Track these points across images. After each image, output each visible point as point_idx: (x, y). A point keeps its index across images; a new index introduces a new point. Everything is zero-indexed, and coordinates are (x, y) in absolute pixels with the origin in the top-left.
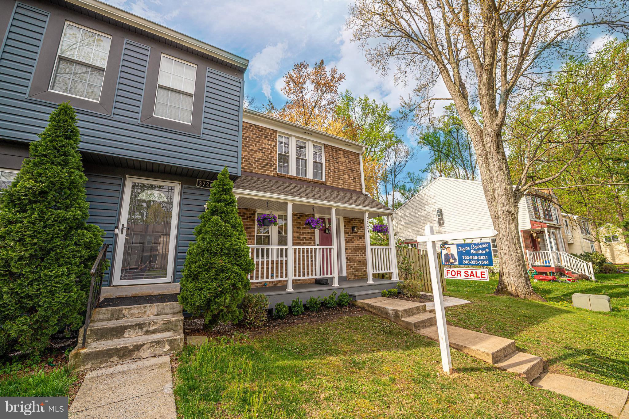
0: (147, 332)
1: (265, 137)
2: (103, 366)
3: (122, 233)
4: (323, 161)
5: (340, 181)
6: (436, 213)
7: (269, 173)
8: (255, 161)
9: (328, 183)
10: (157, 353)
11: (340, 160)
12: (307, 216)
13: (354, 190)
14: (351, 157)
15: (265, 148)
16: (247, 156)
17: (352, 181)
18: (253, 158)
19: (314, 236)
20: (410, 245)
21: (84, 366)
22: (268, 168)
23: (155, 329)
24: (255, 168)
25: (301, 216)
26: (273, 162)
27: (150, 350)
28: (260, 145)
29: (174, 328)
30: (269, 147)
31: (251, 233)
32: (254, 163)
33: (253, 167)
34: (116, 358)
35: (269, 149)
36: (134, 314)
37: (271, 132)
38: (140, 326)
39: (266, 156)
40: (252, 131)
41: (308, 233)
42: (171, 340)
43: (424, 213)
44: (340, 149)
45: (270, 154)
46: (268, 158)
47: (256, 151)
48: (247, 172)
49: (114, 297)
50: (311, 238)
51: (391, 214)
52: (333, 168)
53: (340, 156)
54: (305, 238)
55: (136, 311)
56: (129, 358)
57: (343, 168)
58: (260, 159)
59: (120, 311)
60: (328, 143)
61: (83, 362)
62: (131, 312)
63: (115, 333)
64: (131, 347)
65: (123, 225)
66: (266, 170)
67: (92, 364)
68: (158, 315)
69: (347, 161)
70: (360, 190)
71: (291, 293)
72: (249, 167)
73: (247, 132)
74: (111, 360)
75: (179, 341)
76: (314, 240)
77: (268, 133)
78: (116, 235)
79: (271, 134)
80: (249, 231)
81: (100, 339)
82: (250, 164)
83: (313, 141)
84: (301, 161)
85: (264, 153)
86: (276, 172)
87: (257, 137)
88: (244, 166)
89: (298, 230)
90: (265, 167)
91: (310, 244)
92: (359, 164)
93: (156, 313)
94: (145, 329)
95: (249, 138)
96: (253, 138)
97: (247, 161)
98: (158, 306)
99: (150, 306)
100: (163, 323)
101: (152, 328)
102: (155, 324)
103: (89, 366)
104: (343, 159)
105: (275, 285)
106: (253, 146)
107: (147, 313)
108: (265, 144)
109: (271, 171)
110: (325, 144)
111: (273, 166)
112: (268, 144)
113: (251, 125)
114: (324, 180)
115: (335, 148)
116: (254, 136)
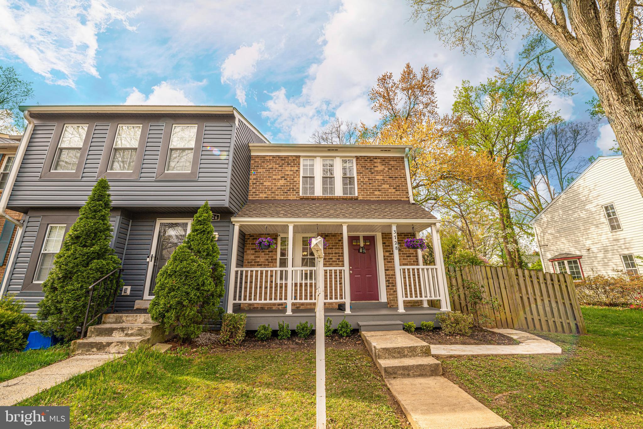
0: (127, 335)
1: (288, 164)
2: (87, 353)
3: (151, 261)
4: (355, 175)
5: (376, 193)
6: (603, 212)
7: (291, 197)
8: (278, 188)
9: (361, 198)
10: (120, 351)
11: (376, 169)
12: (333, 236)
13: (398, 200)
14: (392, 163)
15: (288, 175)
16: (270, 186)
17: (394, 190)
18: (276, 186)
19: (343, 256)
20: (566, 262)
21: (78, 351)
22: (291, 193)
23: (131, 333)
24: (278, 195)
25: (327, 236)
26: (296, 186)
27: (116, 348)
28: (283, 173)
29: (144, 335)
30: (292, 173)
31: (272, 257)
32: (276, 190)
33: (276, 195)
34: (95, 350)
35: (292, 175)
36: (129, 320)
37: (294, 158)
38: (123, 329)
39: (289, 181)
40: (275, 162)
41: (336, 253)
42: (130, 342)
43: (583, 215)
44: (376, 158)
45: (293, 179)
46: (290, 184)
47: (279, 179)
48: (270, 200)
49: (142, 308)
50: (339, 259)
51: (435, 224)
52: (367, 180)
53: (376, 165)
54: (332, 259)
55: (130, 319)
56: (103, 351)
57: (381, 178)
58: (282, 186)
59: (121, 317)
60: (359, 154)
61: (78, 349)
62: (128, 319)
63: (107, 332)
64: (105, 343)
65: (152, 255)
66: (289, 195)
67: (82, 351)
68: (144, 323)
69: (387, 169)
70: (408, 199)
71: (289, 316)
72: (272, 195)
73: (270, 164)
74: (93, 350)
75: (136, 344)
76: (343, 261)
77: (291, 160)
78: (148, 262)
79: (293, 160)
80: (271, 254)
81: (99, 335)
82: (273, 193)
83: (341, 157)
84: (328, 179)
85: (286, 179)
86: (299, 195)
87: (280, 166)
88: (267, 195)
89: (330, 251)
90: (287, 193)
91: (337, 265)
92: (404, 169)
93: (143, 322)
94: (125, 332)
95: (272, 168)
96: (276, 168)
97: (270, 190)
98: (144, 316)
99: (140, 316)
100: (137, 329)
101: (130, 332)
102: (132, 329)
103: (80, 352)
104: (380, 168)
105: (297, 308)
106: (276, 175)
107: (138, 321)
108: (287, 171)
109: (293, 195)
110: (356, 156)
111: (296, 190)
112: (291, 171)
113: (274, 157)
114: (356, 195)
115: (369, 157)
116: (277, 166)
